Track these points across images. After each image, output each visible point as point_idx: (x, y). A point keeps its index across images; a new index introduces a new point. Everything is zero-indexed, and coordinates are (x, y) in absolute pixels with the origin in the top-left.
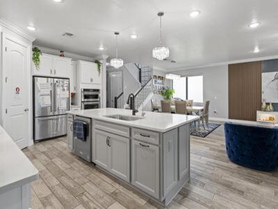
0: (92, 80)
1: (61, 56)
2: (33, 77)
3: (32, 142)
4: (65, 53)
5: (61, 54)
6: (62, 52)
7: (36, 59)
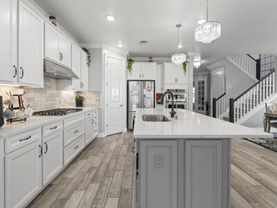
0: (176, 80)
1: (150, 61)
2: (128, 81)
3: (126, 130)
4: (153, 59)
5: (149, 60)
6: (150, 59)
7: (129, 67)
